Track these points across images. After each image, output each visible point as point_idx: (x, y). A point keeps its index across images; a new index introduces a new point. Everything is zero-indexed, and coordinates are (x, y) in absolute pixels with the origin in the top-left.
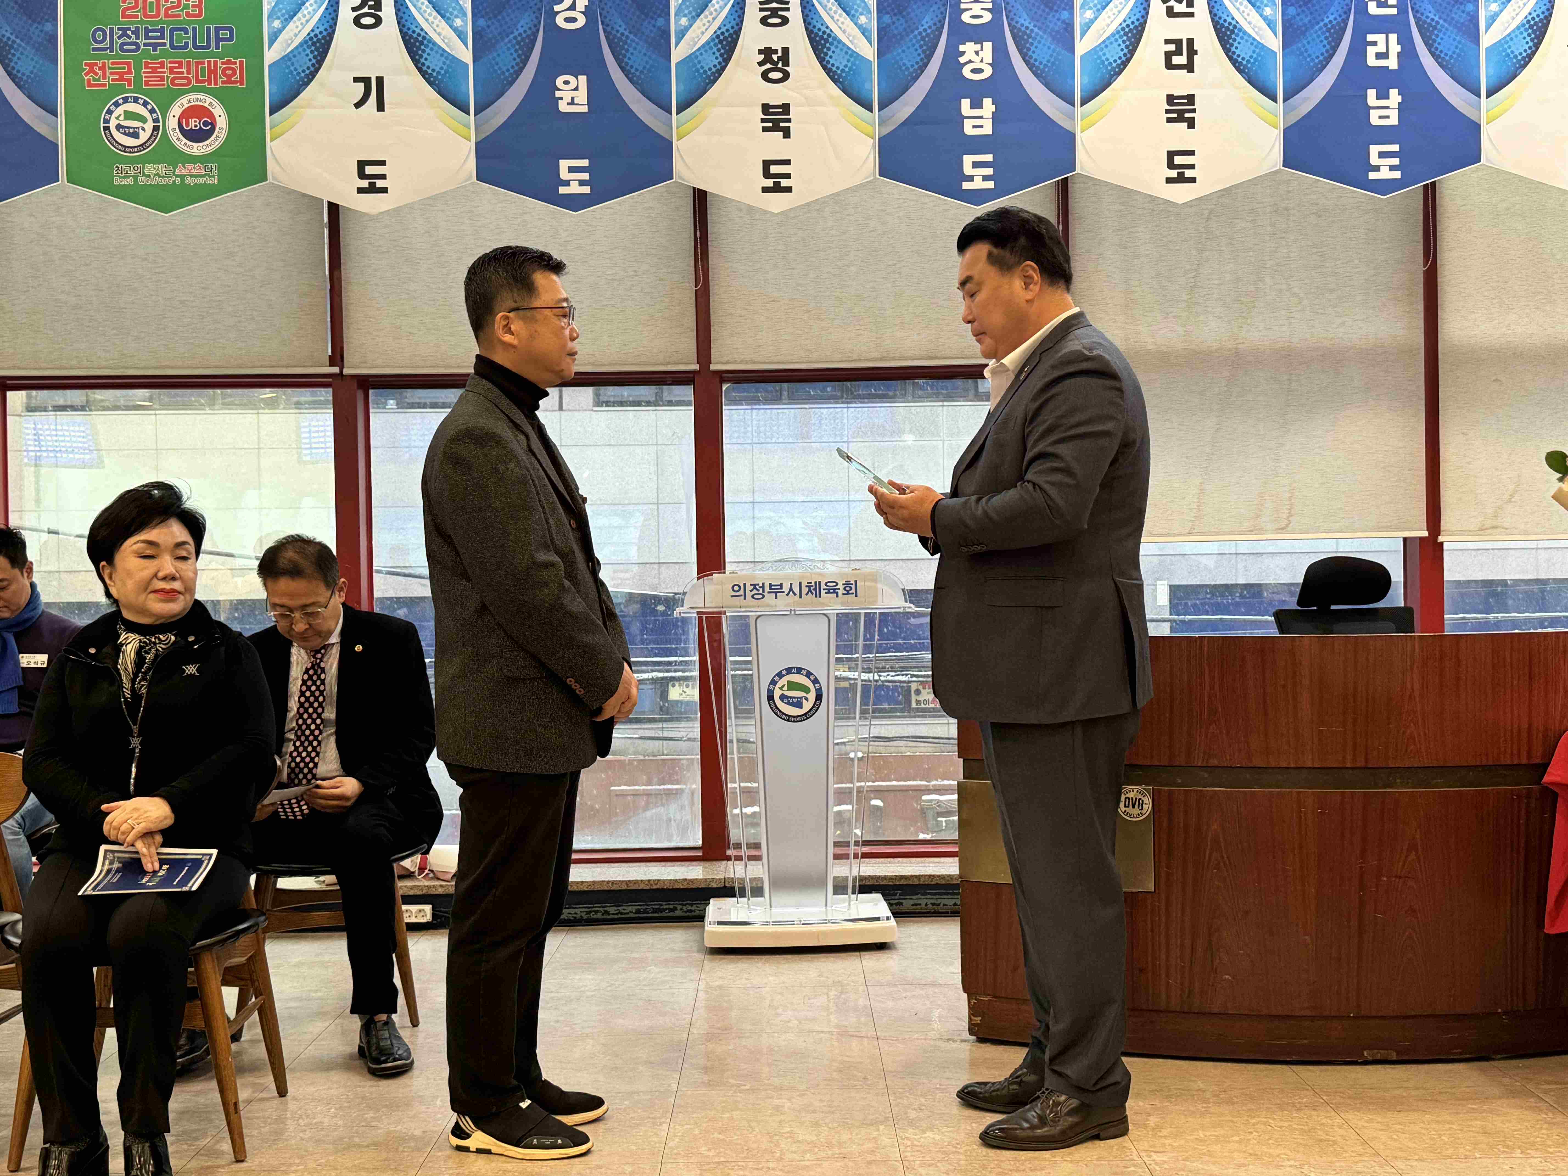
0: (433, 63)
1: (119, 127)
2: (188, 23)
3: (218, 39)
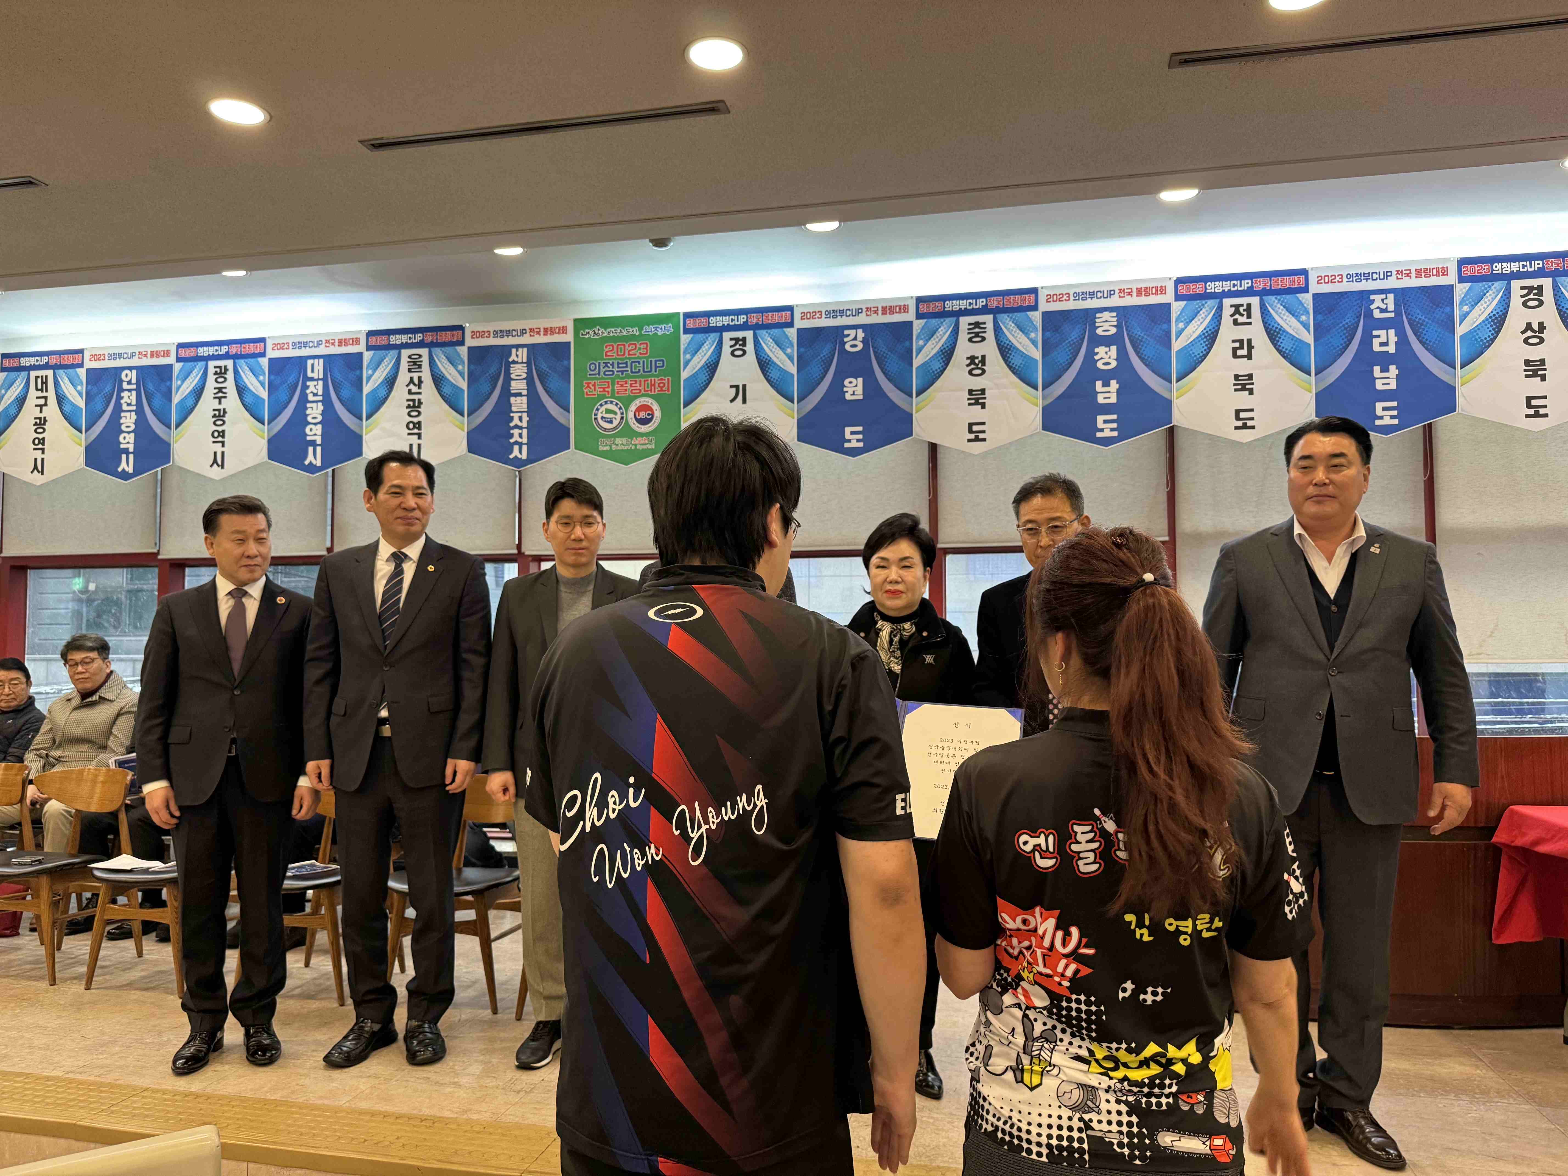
0: (774, 374)
1: (602, 418)
2: (640, 358)
3: (656, 367)
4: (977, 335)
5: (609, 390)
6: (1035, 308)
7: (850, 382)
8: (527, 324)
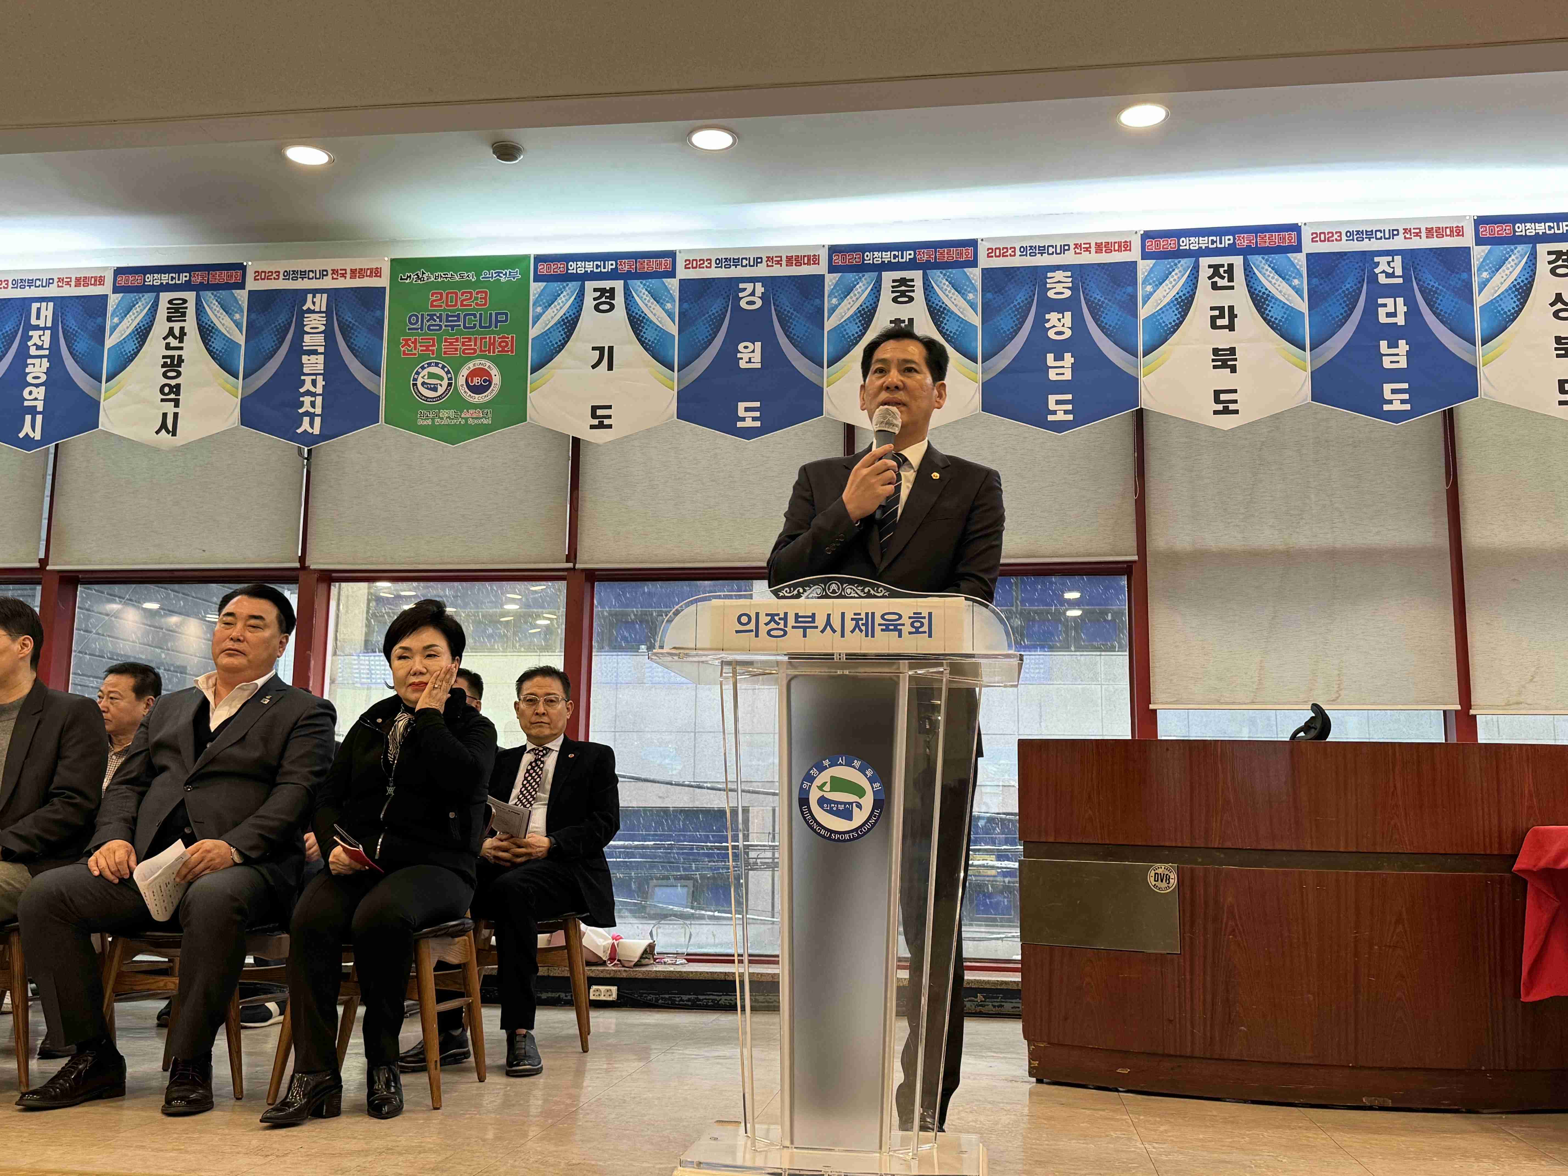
0: (649, 335)
1: (423, 384)
2: (477, 310)
3: (497, 321)
4: (903, 294)
5: (434, 348)
6: (974, 264)
7: (746, 347)
8: (330, 264)
